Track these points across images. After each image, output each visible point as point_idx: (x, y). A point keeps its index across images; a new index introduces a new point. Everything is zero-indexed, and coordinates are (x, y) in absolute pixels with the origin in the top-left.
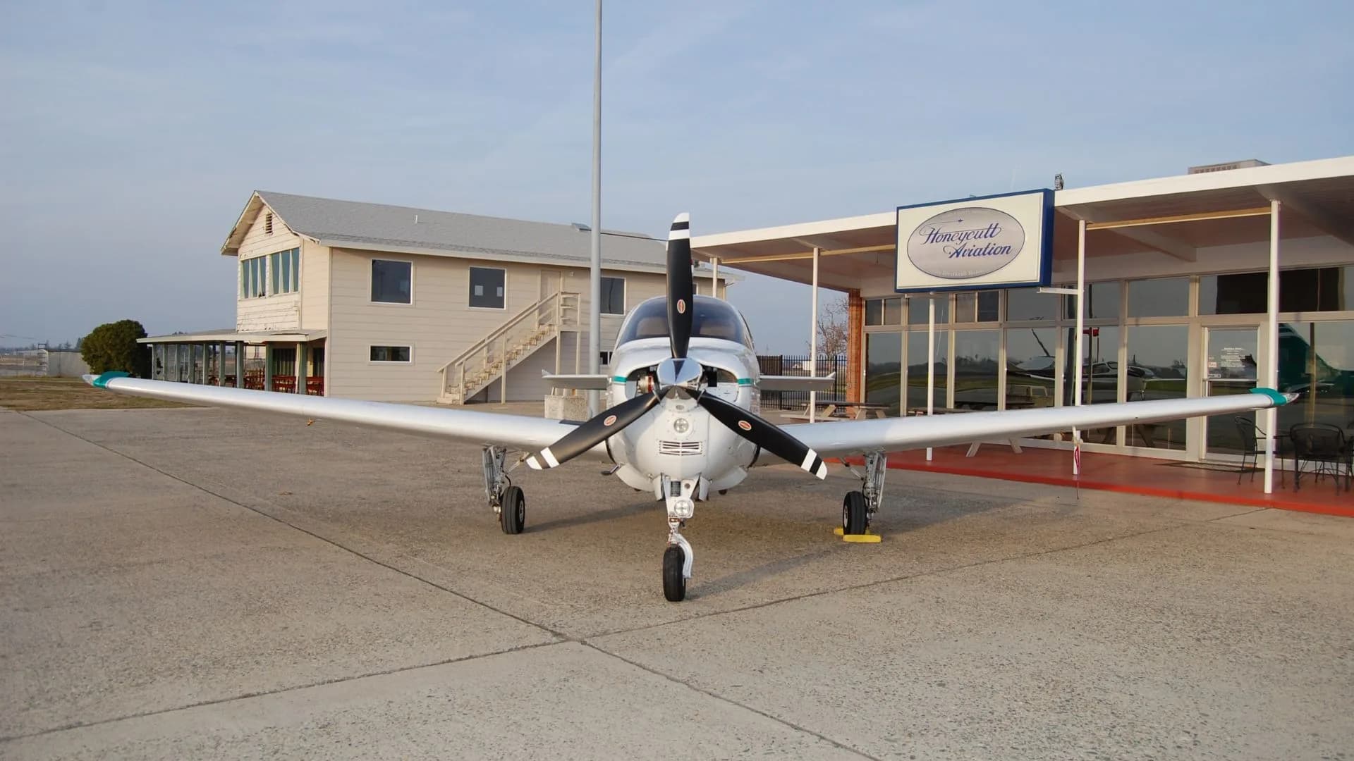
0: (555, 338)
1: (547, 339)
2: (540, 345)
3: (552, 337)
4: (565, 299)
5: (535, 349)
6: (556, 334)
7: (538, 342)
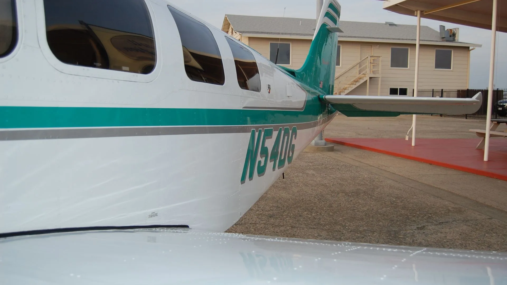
0: (367, 81)
1: (362, 81)
2: (358, 84)
3: (365, 80)
4: (374, 60)
5: (356, 86)
6: (367, 78)
7: (357, 83)
